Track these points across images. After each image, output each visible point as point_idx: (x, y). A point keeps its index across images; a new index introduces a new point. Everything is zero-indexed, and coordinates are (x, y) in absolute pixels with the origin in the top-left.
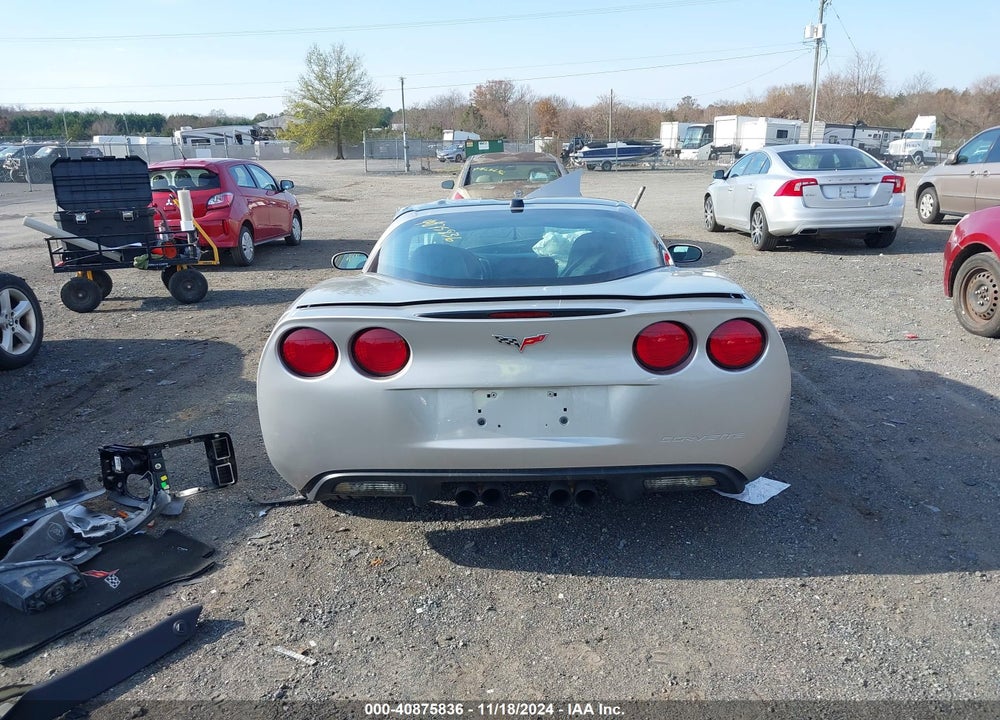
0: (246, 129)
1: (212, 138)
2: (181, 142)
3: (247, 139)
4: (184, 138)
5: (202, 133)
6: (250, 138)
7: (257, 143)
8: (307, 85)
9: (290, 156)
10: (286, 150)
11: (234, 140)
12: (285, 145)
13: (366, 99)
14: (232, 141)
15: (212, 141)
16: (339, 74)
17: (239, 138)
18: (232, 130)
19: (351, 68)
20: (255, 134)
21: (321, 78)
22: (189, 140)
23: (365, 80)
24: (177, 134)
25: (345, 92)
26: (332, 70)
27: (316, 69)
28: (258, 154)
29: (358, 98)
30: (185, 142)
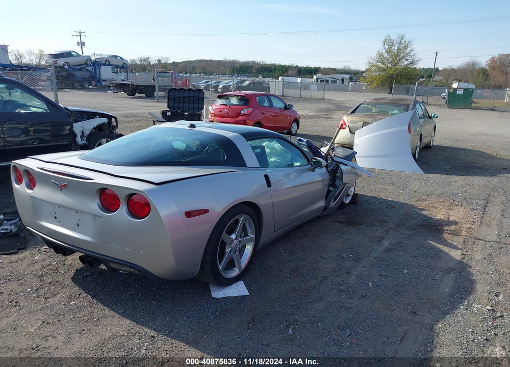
0: (347, 76)
1: (330, 80)
2: (316, 81)
3: (346, 81)
4: (317, 79)
5: (326, 77)
6: (348, 81)
7: (351, 83)
8: (381, 55)
9: (366, 91)
10: (364, 88)
11: (340, 81)
12: (364, 85)
13: (411, 63)
14: (339, 82)
15: (330, 82)
16: (399, 50)
17: (343, 80)
18: (340, 76)
19: (406, 47)
20: (351, 79)
21: (388, 52)
22: (319, 80)
23: (413, 53)
24: (315, 77)
25: (400, 60)
26: (395, 48)
27: (387, 47)
28: (350, 89)
29: (406, 63)
30: (317, 82)
